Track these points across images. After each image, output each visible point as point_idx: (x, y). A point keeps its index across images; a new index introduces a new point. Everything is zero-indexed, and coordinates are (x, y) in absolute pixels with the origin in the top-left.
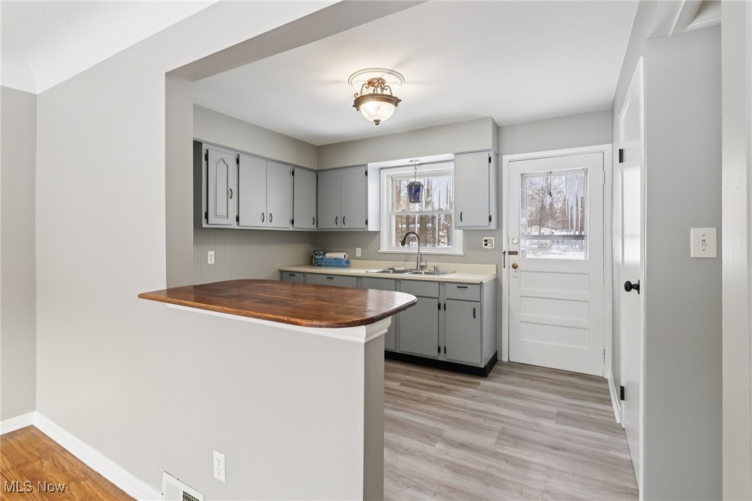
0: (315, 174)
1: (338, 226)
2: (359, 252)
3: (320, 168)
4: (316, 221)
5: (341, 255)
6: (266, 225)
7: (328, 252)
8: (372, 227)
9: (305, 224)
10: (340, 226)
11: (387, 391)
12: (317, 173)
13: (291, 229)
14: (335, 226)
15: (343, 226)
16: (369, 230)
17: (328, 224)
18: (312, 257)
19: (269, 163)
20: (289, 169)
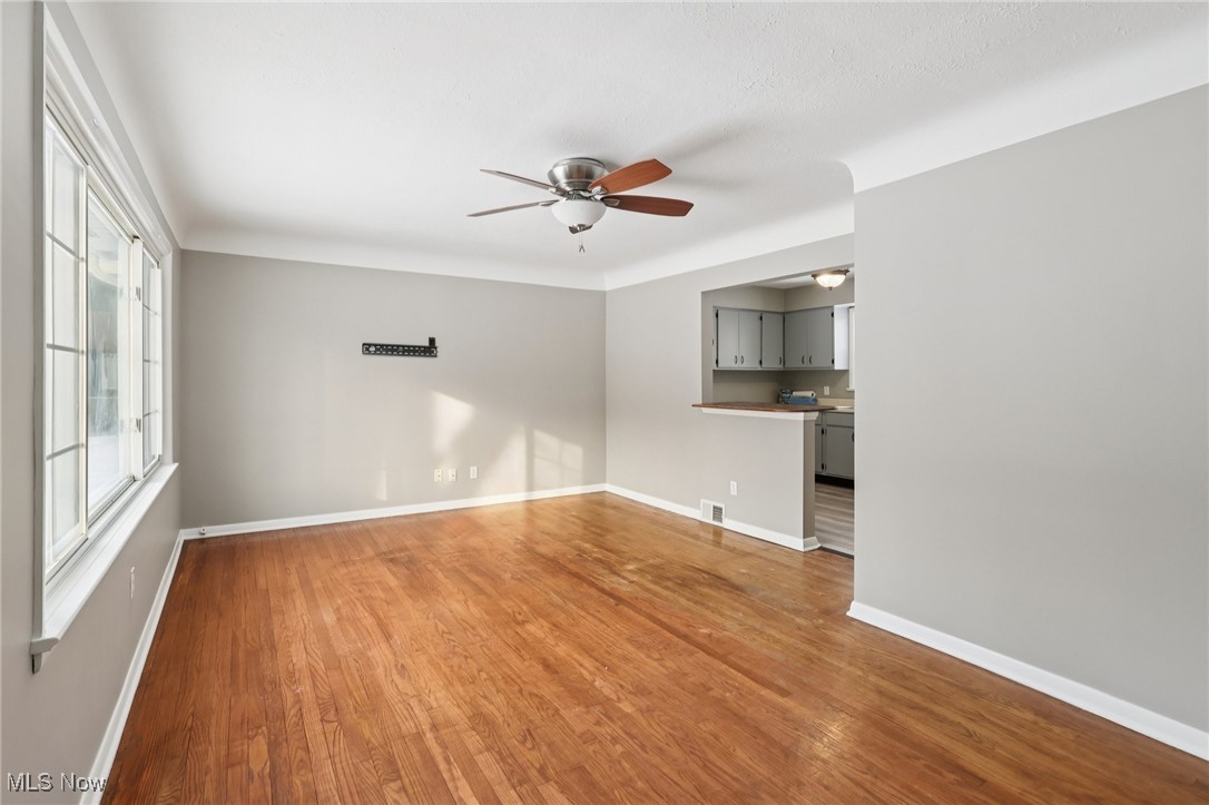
0: (781, 317)
1: (804, 366)
2: (827, 390)
3: (788, 310)
4: (783, 361)
5: (809, 394)
6: (739, 366)
7: (796, 390)
8: (838, 366)
9: (772, 364)
10: (807, 365)
11: (849, 525)
12: (784, 315)
13: (759, 369)
14: (801, 365)
15: (810, 366)
16: (836, 368)
17: (794, 363)
18: (779, 396)
19: (741, 313)
20: (758, 315)
